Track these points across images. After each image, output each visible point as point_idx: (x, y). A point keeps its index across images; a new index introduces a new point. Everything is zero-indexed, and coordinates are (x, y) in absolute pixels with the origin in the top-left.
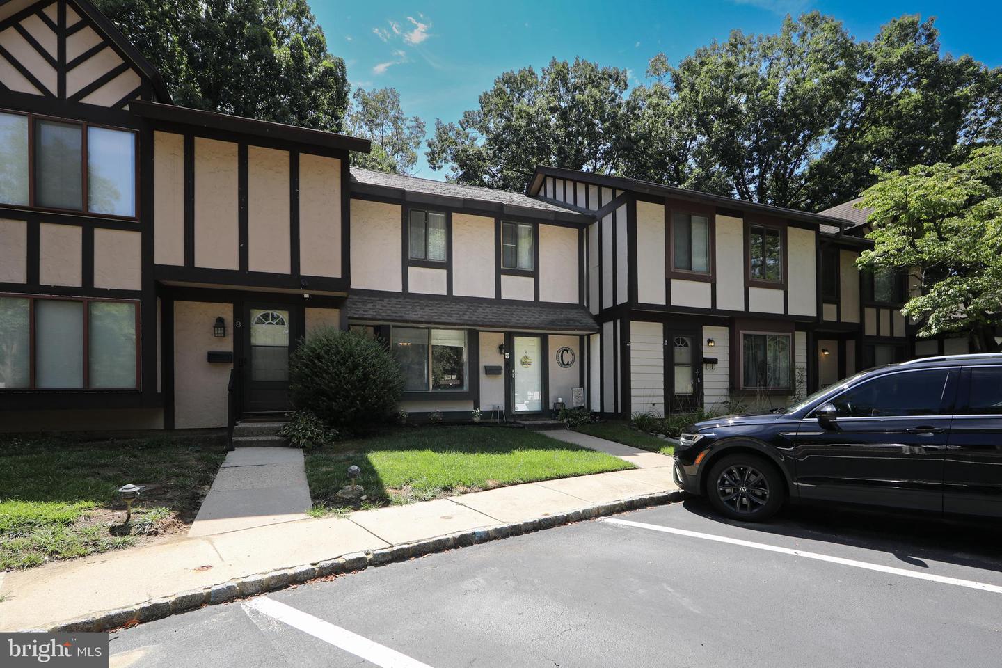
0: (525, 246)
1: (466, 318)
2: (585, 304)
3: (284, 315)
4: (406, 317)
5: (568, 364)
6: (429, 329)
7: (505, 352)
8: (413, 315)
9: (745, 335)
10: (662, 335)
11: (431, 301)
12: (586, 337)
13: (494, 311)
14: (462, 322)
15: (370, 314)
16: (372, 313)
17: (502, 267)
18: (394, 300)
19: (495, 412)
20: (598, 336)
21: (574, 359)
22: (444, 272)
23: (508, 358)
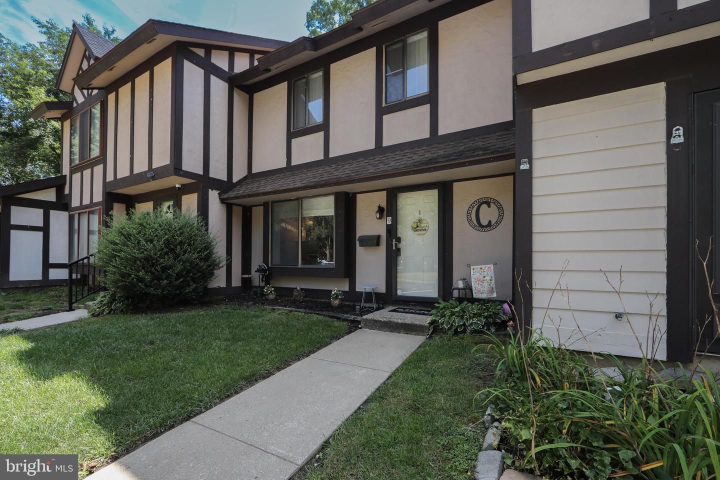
5: (489, 225)
6: (299, 200)
7: (386, 216)
10: (663, 116)
17: (384, 105)
22: (321, 134)
23: (390, 223)
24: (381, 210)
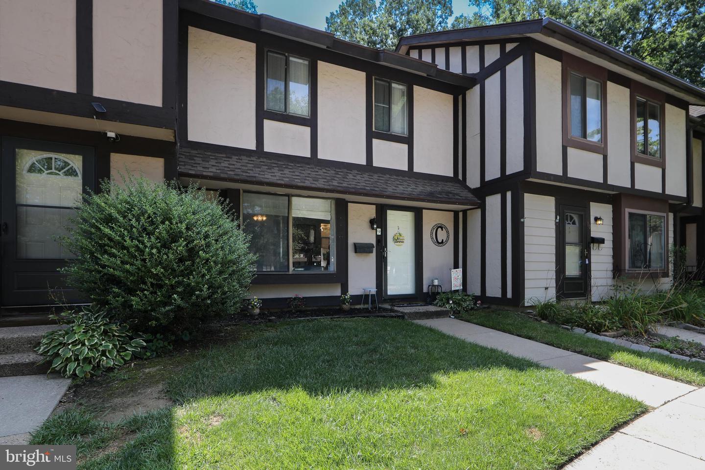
0: (398, 108)
1: (335, 183)
2: (460, 177)
3: (76, 162)
4: (261, 178)
5: (442, 242)
6: (289, 196)
7: (377, 227)
8: (270, 177)
9: (631, 214)
10: (554, 210)
11: (292, 163)
12: (461, 214)
13: (366, 179)
14: (331, 187)
15: (212, 171)
16: (215, 171)
17: (374, 130)
18: (245, 159)
19: (367, 296)
20: (479, 211)
21: (448, 237)
22: (307, 130)
23: (380, 234)
24: (372, 222)
